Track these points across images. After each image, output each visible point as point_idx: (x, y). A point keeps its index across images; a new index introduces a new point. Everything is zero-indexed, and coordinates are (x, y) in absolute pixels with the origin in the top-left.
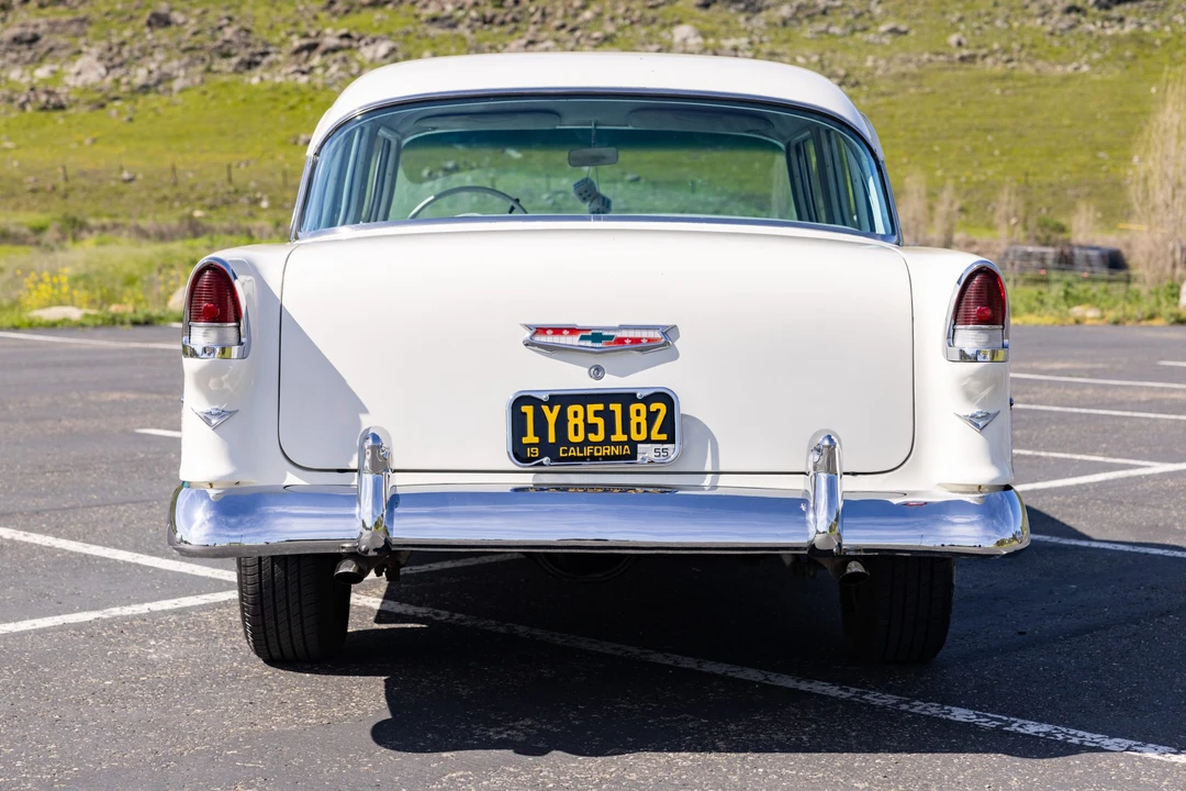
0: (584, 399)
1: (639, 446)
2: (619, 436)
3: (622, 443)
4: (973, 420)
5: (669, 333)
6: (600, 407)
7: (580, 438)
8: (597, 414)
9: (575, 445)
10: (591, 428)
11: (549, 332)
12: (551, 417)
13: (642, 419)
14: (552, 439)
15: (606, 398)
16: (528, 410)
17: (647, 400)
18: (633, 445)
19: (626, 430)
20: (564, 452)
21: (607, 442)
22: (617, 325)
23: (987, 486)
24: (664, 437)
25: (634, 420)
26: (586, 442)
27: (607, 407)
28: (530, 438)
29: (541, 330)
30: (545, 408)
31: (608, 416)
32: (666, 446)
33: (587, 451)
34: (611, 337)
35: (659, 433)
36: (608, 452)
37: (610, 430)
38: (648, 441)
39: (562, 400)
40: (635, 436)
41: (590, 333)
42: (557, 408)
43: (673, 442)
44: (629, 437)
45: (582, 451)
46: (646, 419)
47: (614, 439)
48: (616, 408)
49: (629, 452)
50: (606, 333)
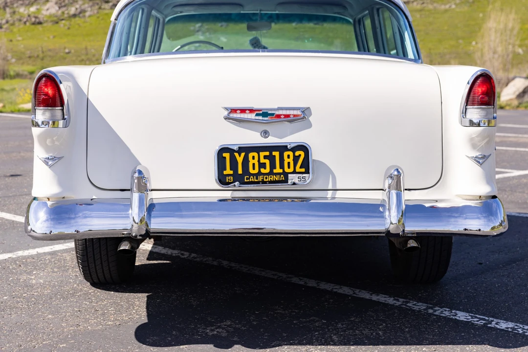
0: (258, 149)
1: (289, 175)
2: (278, 170)
3: (279, 174)
4: (476, 160)
5: (305, 112)
6: (267, 153)
7: (256, 171)
8: (265, 157)
9: (253, 175)
10: (262, 165)
11: (238, 111)
12: (240, 159)
13: (291, 160)
14: (240, 171)
15: (271, 148)
16: (227, 155)
17: (294, 150)
18: (286, 175)
19: (282, 167)
20: (247, 179)
21: (271, 173)
22: (276, 107)
23: (484, 196)
24: (303, 170)
25: (286, 160)
26: (260, 173)
27: (271, 153)
28: (228, 171)
29: (234, 111)
30: (236, 155)
31: (272, 159)
32: (304, 175)
33: (260, 178)
34: (273, 114)
35: (301, 168)
36: (272, 179)
37: (273, 166)
38: (294, 172)
39: (246, 150)
40: (287, 170)
41: (261, 112)
42: (243, 154)
43: (309, 173)
44: (284, 170)
45: (257, 179)
46: (293, 160)
47: (275, 171)
48: (276, 154)
49: (283, 179)
50: (270, 112)
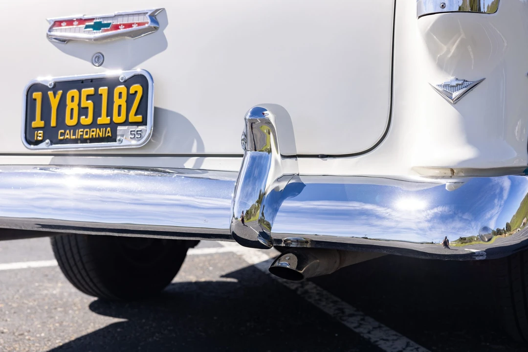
0: (79, 84)
1: (119, 128)
2: (103, 119)
3: (105, 126)
5: (156, 19)
6: (91, 91)
7: (73, 122)
8: (89, 97)
9: (70, 127)
10: (83, 111)
11: (64, 24)
12: (54, 102)
13: (123, 102)
14: (53, 123)
15: (95, 83)
16: (37, 95)
17: (128, 83)
18: (113, 126)
19: (109, 113)
20: (62, 134)
21: (94, 124)
22: (113, 14)
23: (462, 170)
24: (139, 118)
25: (117, 101)
26: (79, 125)
27: (96, 90)
28: (38, 123)
29: (58, 23)
30: (50, 93)
31: (95, 98)
32: (140, 128)
33: (80, 132)
34: (108, 25)
35: (136, 114)
36: (94, 133)
37: (97, 113)
38: (126, 123)
39: (64, 86)
40: (116, 119)
41: (92, 23)
42: (60, 92)
43: (146, 124)
44: (111, 119)
45: (74, 134)
46: (126, 102)
47: (100, 121)
48: (103, 90)
49: (110, 134)
50: (105, 22)
